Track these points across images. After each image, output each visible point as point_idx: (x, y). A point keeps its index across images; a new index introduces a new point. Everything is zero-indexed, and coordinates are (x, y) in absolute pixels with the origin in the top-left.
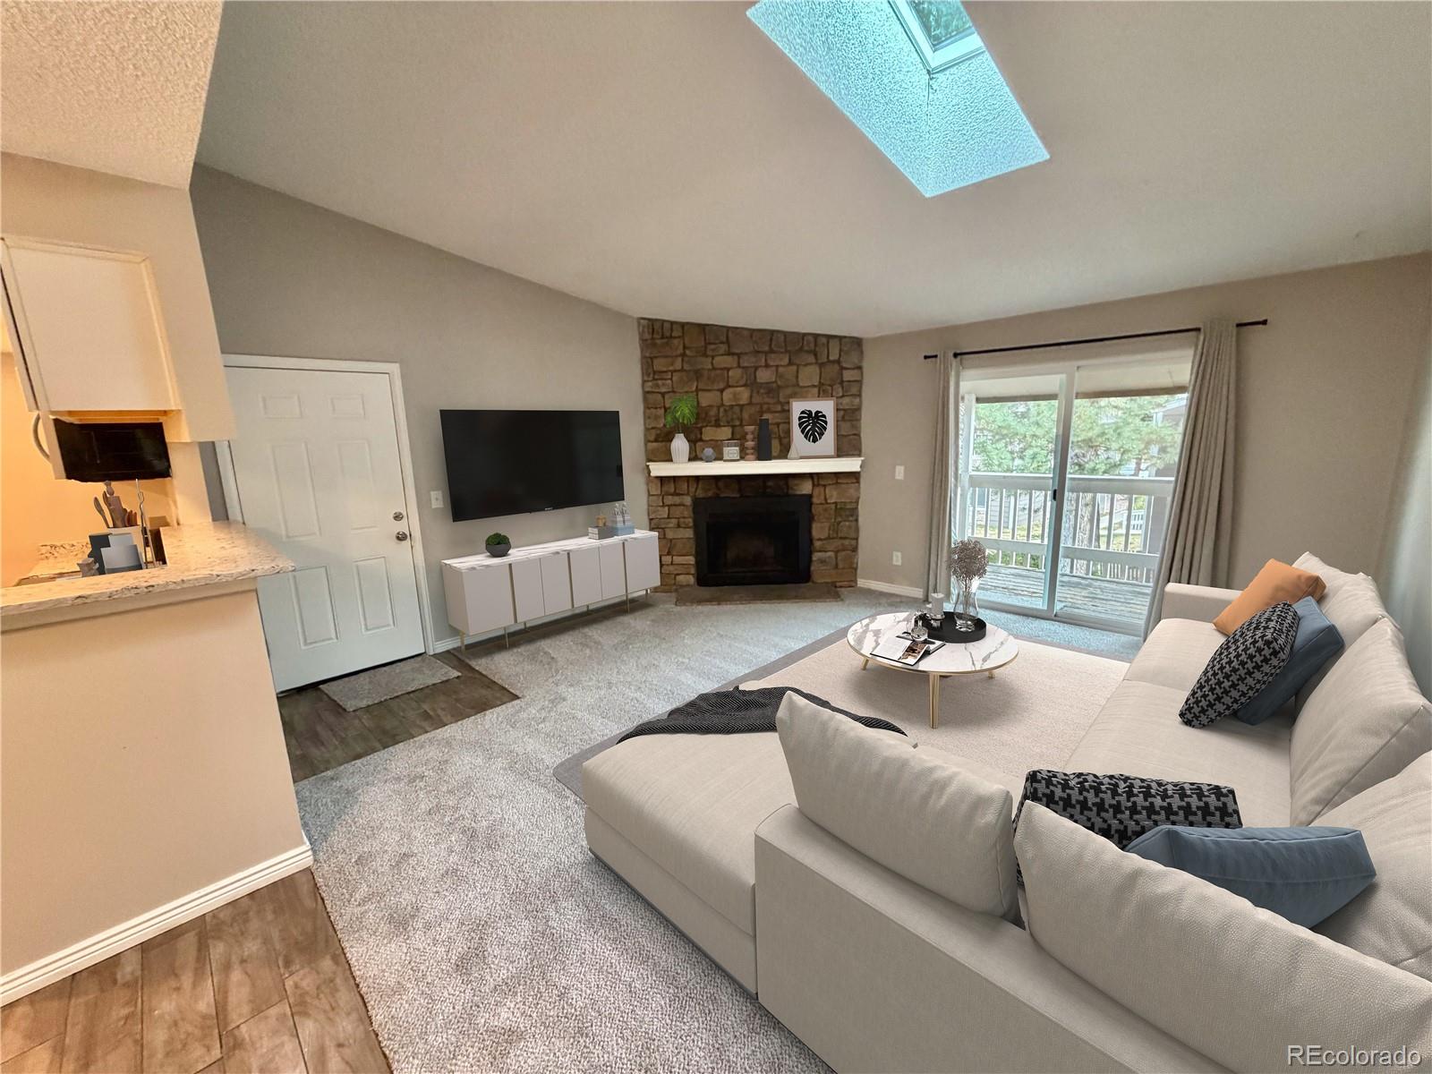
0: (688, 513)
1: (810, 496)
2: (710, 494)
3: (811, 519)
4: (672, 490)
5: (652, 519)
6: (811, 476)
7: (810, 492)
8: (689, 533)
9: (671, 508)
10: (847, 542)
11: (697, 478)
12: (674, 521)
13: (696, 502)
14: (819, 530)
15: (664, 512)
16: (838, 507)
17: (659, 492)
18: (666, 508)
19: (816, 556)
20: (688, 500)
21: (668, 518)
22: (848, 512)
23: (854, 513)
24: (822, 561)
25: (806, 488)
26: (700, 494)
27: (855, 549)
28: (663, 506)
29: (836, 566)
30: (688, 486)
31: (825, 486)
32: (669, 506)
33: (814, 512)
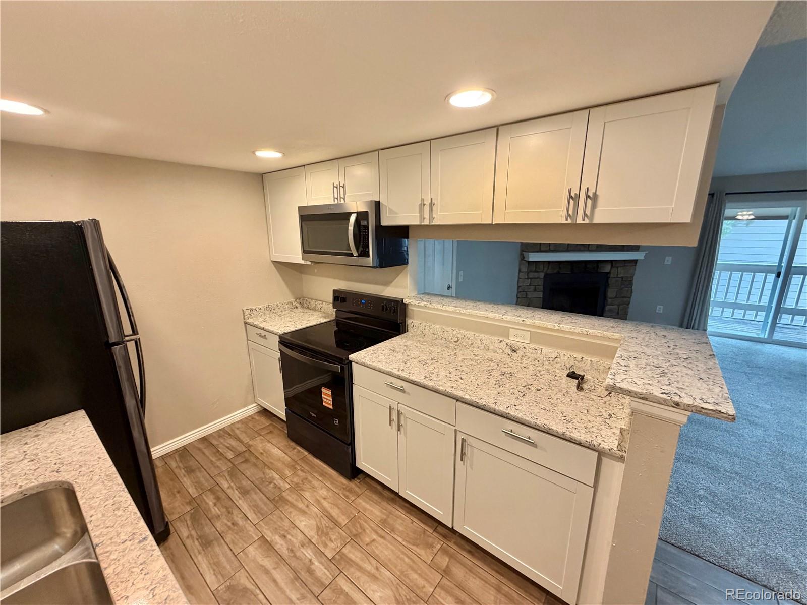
0: (541, 282)
1: (609, 273)
2: (555, 271)
3: (607, 285)
4: (534, 269)
5: (520, 286)
6: (612, 262)
7: (609, 271)
8: (541, 295)
9: (532, 280)
10: (625, 300)
11: (549, 262)
12: (532, 288)
13: (546, 275)
14: (611, 293)
15: (528, 282)
16: (624, 279)
17: (526, 271)
18: (529, 280)
19: (607, 308)
20: (542, 275)
21: (530, 285)
22: (628, 283)
23: (631, 283)
24: (611, 310)
25: (607, 269)
26: (549, 272)
27: (629, 304)
28: (528, 278)
29: (618, 313)
30: (543, 267)
31: (618, 268)
32: (531, 278)
33: (609, 283)
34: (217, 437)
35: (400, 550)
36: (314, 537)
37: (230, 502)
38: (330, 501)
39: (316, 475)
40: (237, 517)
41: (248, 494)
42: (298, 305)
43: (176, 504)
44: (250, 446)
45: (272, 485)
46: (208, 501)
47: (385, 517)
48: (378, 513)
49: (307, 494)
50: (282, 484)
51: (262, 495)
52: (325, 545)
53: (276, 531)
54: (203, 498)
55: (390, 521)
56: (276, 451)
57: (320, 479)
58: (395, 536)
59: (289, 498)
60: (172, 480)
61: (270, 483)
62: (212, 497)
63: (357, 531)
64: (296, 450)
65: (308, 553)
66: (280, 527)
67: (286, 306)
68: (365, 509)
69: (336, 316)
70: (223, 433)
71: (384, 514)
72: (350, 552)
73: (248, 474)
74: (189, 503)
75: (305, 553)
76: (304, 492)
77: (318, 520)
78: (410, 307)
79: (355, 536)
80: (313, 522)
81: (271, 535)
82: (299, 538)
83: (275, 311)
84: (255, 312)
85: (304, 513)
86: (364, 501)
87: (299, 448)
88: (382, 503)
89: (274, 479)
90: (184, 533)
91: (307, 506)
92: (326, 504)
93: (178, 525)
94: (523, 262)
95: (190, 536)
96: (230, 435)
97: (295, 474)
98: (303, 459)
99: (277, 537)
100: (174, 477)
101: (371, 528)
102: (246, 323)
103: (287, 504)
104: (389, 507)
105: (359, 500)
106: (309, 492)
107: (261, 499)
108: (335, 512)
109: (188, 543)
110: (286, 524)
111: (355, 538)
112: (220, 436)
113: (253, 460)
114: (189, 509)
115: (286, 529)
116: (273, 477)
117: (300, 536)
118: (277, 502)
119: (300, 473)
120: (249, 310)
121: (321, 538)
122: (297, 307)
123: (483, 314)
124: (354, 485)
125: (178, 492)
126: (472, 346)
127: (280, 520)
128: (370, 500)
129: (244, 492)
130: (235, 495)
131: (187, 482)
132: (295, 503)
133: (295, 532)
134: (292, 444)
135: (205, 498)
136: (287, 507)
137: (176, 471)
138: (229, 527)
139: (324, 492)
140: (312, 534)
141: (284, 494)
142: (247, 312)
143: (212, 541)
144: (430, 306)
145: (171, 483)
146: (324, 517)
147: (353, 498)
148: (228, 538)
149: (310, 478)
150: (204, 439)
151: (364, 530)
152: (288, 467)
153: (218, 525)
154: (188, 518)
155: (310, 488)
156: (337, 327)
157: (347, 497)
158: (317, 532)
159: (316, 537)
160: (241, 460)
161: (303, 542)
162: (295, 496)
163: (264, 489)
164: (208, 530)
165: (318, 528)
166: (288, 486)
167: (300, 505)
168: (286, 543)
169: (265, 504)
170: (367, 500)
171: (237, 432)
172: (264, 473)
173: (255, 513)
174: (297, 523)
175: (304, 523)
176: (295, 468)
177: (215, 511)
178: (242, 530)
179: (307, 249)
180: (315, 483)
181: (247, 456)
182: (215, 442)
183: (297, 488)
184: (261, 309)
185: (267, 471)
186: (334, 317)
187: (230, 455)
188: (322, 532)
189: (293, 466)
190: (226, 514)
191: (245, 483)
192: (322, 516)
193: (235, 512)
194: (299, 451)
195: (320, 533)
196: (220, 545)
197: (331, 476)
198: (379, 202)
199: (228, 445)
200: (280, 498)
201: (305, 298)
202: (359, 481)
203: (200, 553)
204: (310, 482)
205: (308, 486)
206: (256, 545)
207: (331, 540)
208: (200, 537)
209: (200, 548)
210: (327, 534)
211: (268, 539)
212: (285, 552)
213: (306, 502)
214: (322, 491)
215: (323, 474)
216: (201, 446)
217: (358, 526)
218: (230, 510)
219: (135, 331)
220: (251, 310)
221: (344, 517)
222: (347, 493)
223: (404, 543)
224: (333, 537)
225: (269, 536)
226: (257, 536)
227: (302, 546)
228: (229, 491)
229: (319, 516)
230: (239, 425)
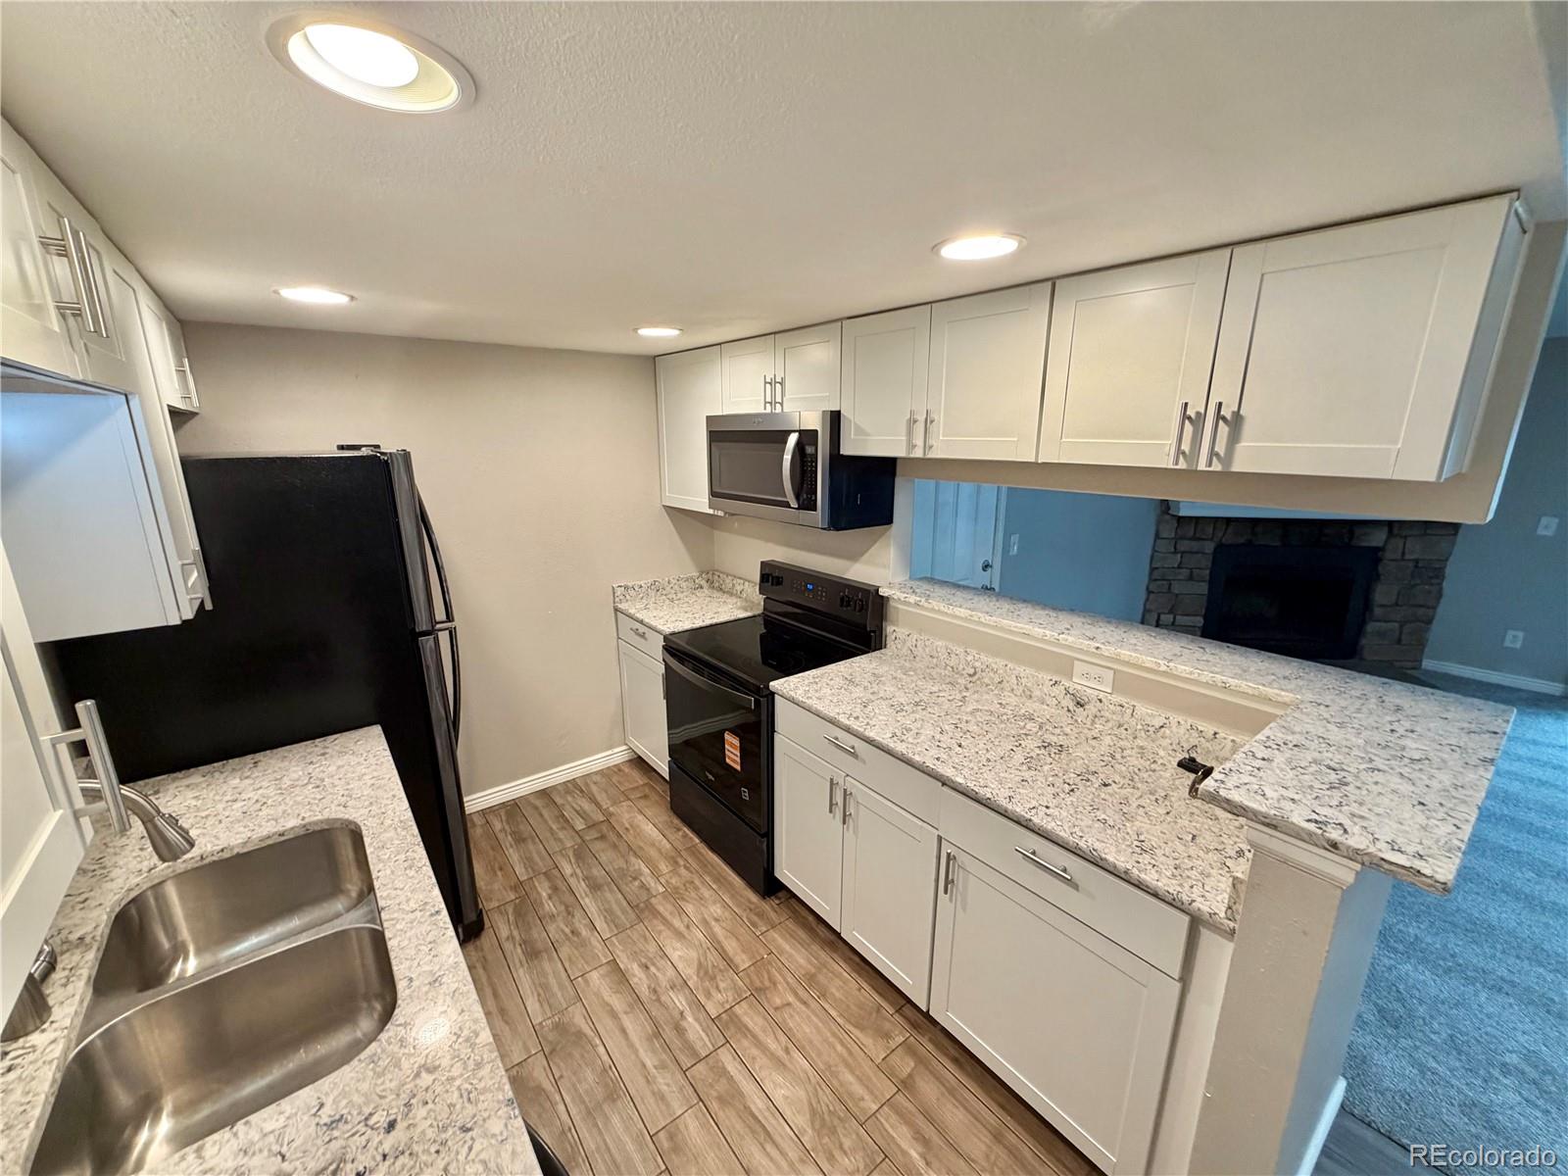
0: (1206, 562)
1: (1381, 549)
2: (1241, 540)
3: (1374, 577)
4: (1191, 533)
5: (1157, 568)
6: (1391, 524)
7: (1381, 545)
8: (1203, 588)
9: (1184, 555)
10: (1421, 611)
11: (1229, 520)
12: (1185, 572)
13: (1220, 548)
14: (1382, 594)
15: (1175, 560)
16: (1420, 565)
17: (1173, 535)
18: (1179, 556)
19: (1371, 627)
20: (1209, 547)
21: (1179, 567)
22: (1432, 574)
23: (1439, 574)
24: (1381, 634)
25: (1377, 539)
26: (1229, 539)
27: (1429, 622)
28: (1176, 552)
29: (1399, 641)
30: (1214, 529)
31: (1406, 537)
32: (1183, 553)
33: (1380, 568)
34: (563, 792)
35: (830, 1030)
36: (691, 977)
37: (572, 898)
38: (724, 925)
39: (708, 879)
40: (580, 921)
41: (599, 889)
42: (703, 583)
43: (496, 886)
44: (611, 814)
45: (637, 883)
46: (539, 889)
47: (813, 970)
48: (802, 961)
49: (689, 908)
50: (653, 885)
51: (620, 896)
52: (708, 995)
53: (635, 956)
54: (535, 886)
55: (821, 978)
56: (649, 829)
57: (714, 886)
58: (827, 1006)
59: (661, 909)
60: (493, 849)
61: (635, 879)
62: (546, 884)
63: (762, 982)
64: (680, 833)
65: (679, 1001)
66: (642, 951)
67: (684, 585)
68: (782, 952)
69: (764, 609)
70: (573, 786)
71: (810, 963)
72: (746, 1013)
73: (603, 858)
74: (514, 888)
75: (677, 1002)
76: (684, 903)
77: (701, 952)
78: (892, 603)
79: (758, 990)
80: (693, 954)
81: (626, 960)
82: (668, 974)
83: (664, 592)
84: (632, 592)
85: (679, 935)
86: (783, 937)
87: (685, 829)
88: (813, 946)
89: (641, 874)
90: (504, 932)
91: (688, 927)
92: (717, 929)
93: (496, 917)
94: (1167, 517)
95: (510, 938)
96: (582, 791)
97: (675, 872)
98: (692, 850)
99: (635, 966)
100: (498, 846)
101: (788, 983)
102: (616, 610)
103: (655, 917)
104: (823, 954)
105: (774, 934)
106: (694, 904)
107: (617, 901)
108: (731, 946)
109: (508, 946)
110: (652, 948)
111: (757, 994)
112: (568, 792)
113: (612, 837)
114: (514, 898)
115: (651, 955)
116: (640, 869)
117: (671, 972)
118: (642, 911)
119: (683, 871)
120: (623, 588)
121: (701, 979)
122: (702, 587)
123: (1021, 628)
124: (767, 906)
125: (501, 869)
126: (1001, 686)
127: (642, 940)
128: (791, 936)
129: (595, 887)
130: (580, 887)
131: (514, 856)
132: (669, 917)
133: (663, 962)
134: (677, 821)
135: (537, 884)
136: (655, 922)
137: (501, 836)
138: (566, 935)
139: (716, 910)
140: (689, 972)
141: (653, 900)
142: (619, 591)
143: (540, 952)
144: (926, 605)
145: (491, 852)
146: (712, 949)
147: (764, 929)
148: (565, 951)
149: (697, 882)
150: (544, 793)
151: (775, 984)
152: (665, 858)
153: (552, 928)
154: (510, 911)
155: (696, 900)
156: (765, 628)
157: (754, 925)
158: (698, 973)
159: (695, 978)
160: (593, 834)
161: (673, 982)
162: (669, 907)
163: (624, 887)
164: (537, 933)
165: (700, 965)
166: (661, 889)
167: (677, 923)
168: (647, 977)
169: (624, 912)
170: (788, 936)
171: (594, 789)
172: (627, 862)
173: (606, 922)
174: (669, 951)
175: (679, 953)
176: (676, 863)
177: (549, 907)
178: (584, 944)
179: (717, 490)
180: (706, 893)
181: (605, 829)
182: (559, 801)
183: (674, 895)
184: (641, 587)
185: (633, 859)
186: (759, 610)
187: (580, 825)
188: (705, 973)
189: (673, 858)
190: (565, 914)
191: (597, 872)
192: (708, 948)
193: (578, 914)
194: (685, 836)
195: (702, 974)
196: (550, 959)
197: (731, 884)
198: (838, 413)
199: (578, 808)
200: (647, 906)
201: (717, 571)
202: (777, 902)
203: (522, 965)
204: (696, 889)
205: (693, 894)
206: (603, 970)
207: (717, 987)
208: (525, 942)
209: (523, 959)
210: (713, 978)
211: (622, 966)
212: (644, 991)
213: (686, 919)
214: (714, 907)
215: (719, 879)
216: (538, 803)
217: (766, 976)
218: (571, 909)
219: (450, 617)
220: (626, 588)
221: (744, 957)
222: (755, 919)
223: (839, 1020)
224: (722, 985)
225: (624, 962)
226: (605, 957)
227: (671, 988)
228: (572, 881)
229: (704, 946)
230: (598, 778)
